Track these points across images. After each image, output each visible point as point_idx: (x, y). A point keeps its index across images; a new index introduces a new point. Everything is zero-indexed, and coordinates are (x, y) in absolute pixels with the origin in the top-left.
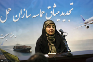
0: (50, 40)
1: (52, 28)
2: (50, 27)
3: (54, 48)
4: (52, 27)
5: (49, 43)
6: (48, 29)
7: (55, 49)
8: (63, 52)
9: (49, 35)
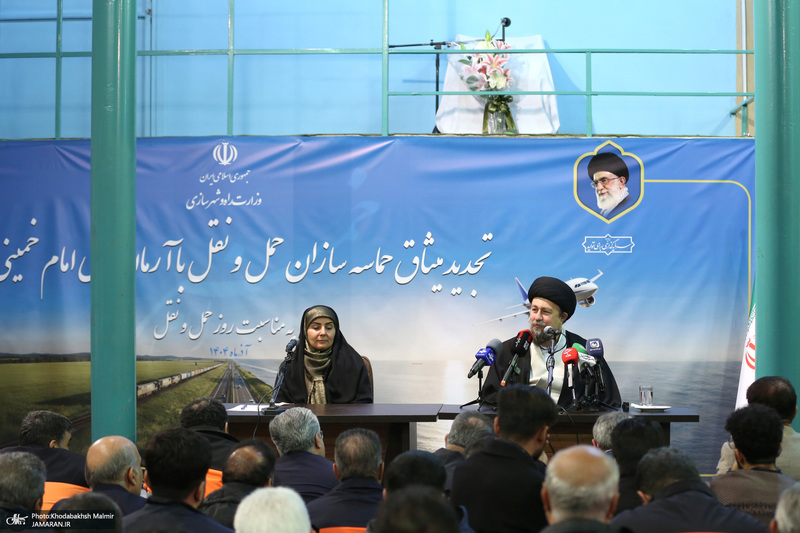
0: (314, 364)
1: (323, 331)
2: (317, 329)
3: (321, 387)
4: (323, 328)
5: (308, 372)
6: (312, 332)
7: (323, 392)
8: (349, 403)
9: (315, 349)
